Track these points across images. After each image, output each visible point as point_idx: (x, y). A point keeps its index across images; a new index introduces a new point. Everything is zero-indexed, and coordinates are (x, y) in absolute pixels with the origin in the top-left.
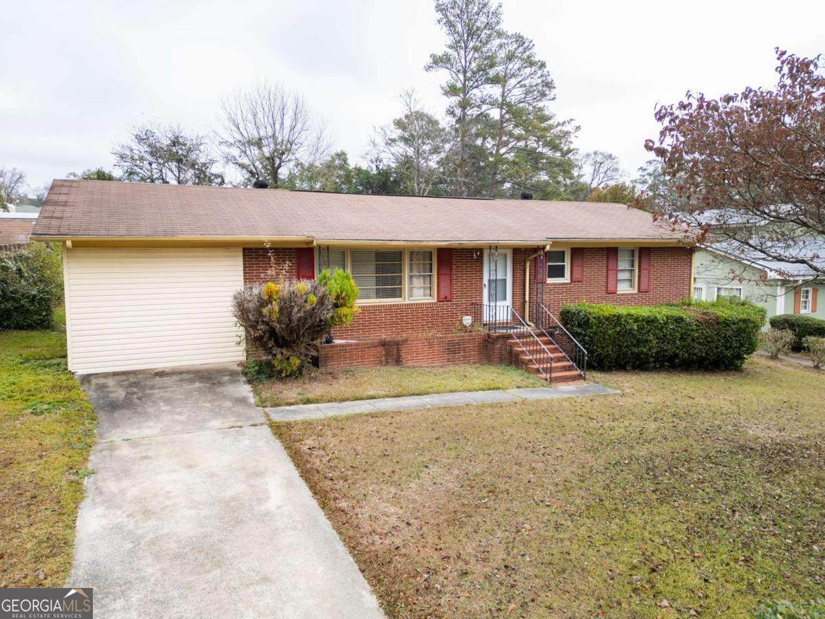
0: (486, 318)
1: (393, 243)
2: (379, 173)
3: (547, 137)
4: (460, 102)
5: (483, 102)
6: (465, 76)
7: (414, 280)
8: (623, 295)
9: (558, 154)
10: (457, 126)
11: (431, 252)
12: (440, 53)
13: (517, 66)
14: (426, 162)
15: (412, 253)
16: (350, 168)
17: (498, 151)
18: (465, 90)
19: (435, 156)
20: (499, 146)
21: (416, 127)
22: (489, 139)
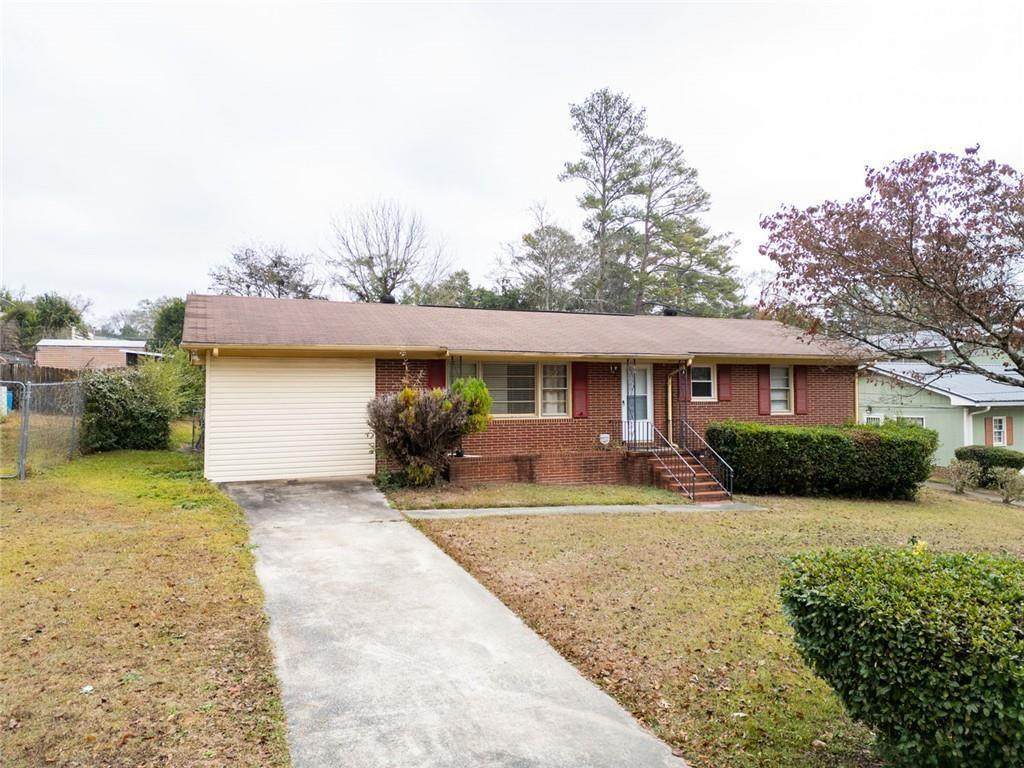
0: (625, 438)
1: (526, 354)
2: (505, 295)
3: (700, 253)
4: (599, 215)
5: (626, 214)
6: (604, 186)
7: (548, 395)
8: (777, 416)
9: (715, 273)
10: (596, 242)
11: (565, 366)
12: (575, 161)
13: (664, 174)
14: (560, 283)
15: (545, 367)
16: (472, 289)
17: (643, 269)
18: (604, 202)
19: (570, 276)
20: (644, 265)
21: (548, 243)
22: (635, 257)
